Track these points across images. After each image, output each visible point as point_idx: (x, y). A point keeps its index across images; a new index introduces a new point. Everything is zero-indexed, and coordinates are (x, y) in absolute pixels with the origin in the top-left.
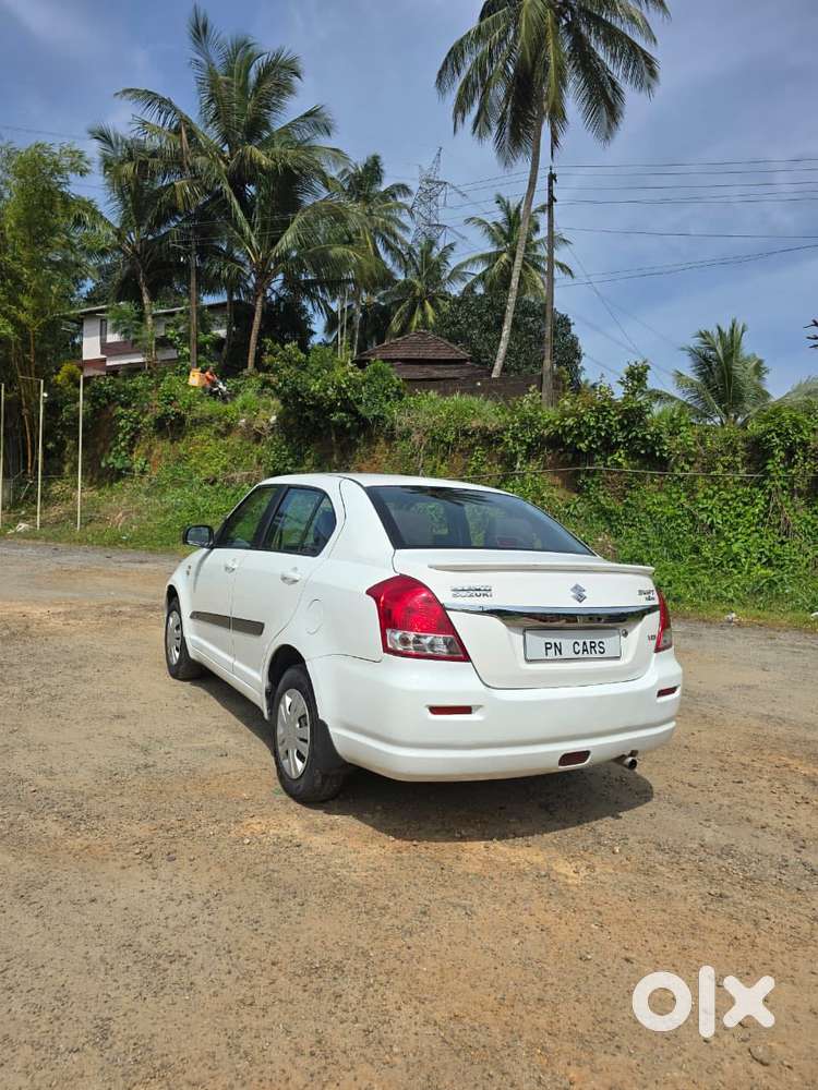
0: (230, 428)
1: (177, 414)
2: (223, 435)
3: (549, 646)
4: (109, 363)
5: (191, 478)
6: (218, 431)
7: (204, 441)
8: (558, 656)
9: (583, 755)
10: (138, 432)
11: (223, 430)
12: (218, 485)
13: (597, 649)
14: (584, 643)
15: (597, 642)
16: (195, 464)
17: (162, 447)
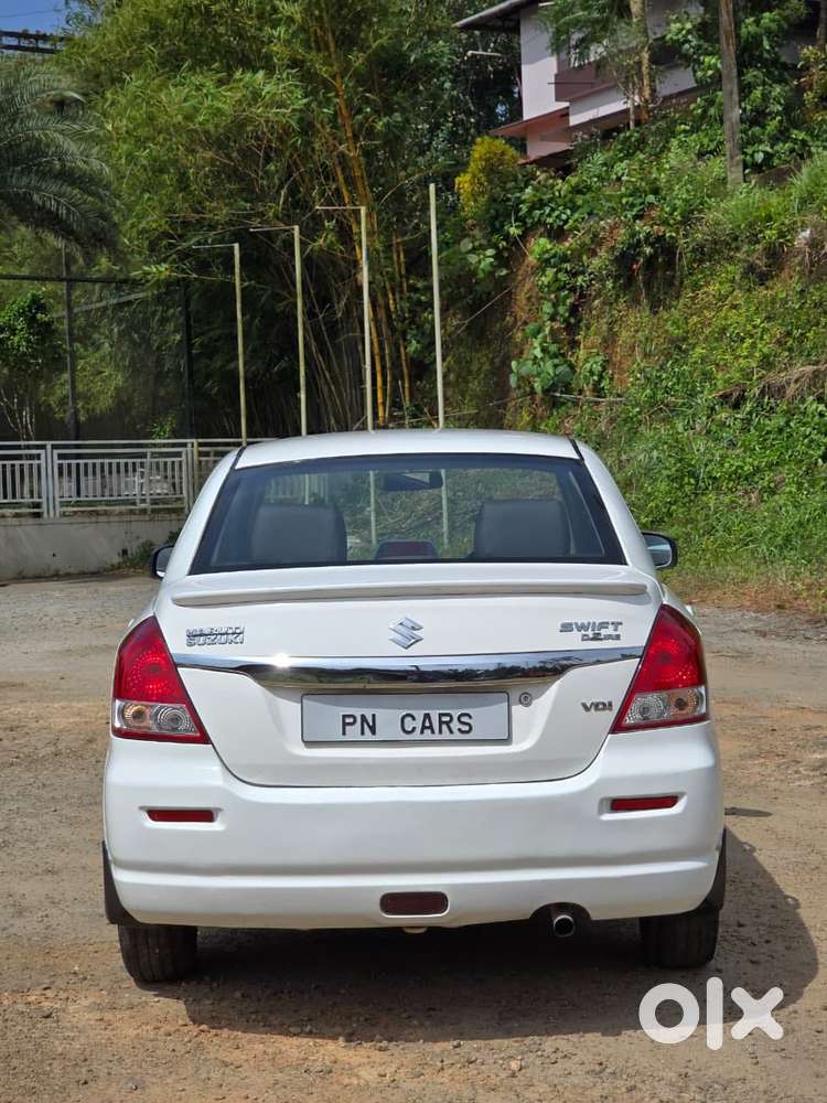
0: (776, 256)
1: (660, 239)
2: (763, 279)
3: (348, 720)
4: (574, 120)
5: (692, 395)
6: (751, 268)
7: (722, 298)
8: (368, 736)
9: (435, 901)
10: (583, 296)
11: (761, 263)
12: (748, 406)
13: (455, 725)
14: (427, 716)
15: (455, 714)
16: (704, 359)
17: (636, 323)
